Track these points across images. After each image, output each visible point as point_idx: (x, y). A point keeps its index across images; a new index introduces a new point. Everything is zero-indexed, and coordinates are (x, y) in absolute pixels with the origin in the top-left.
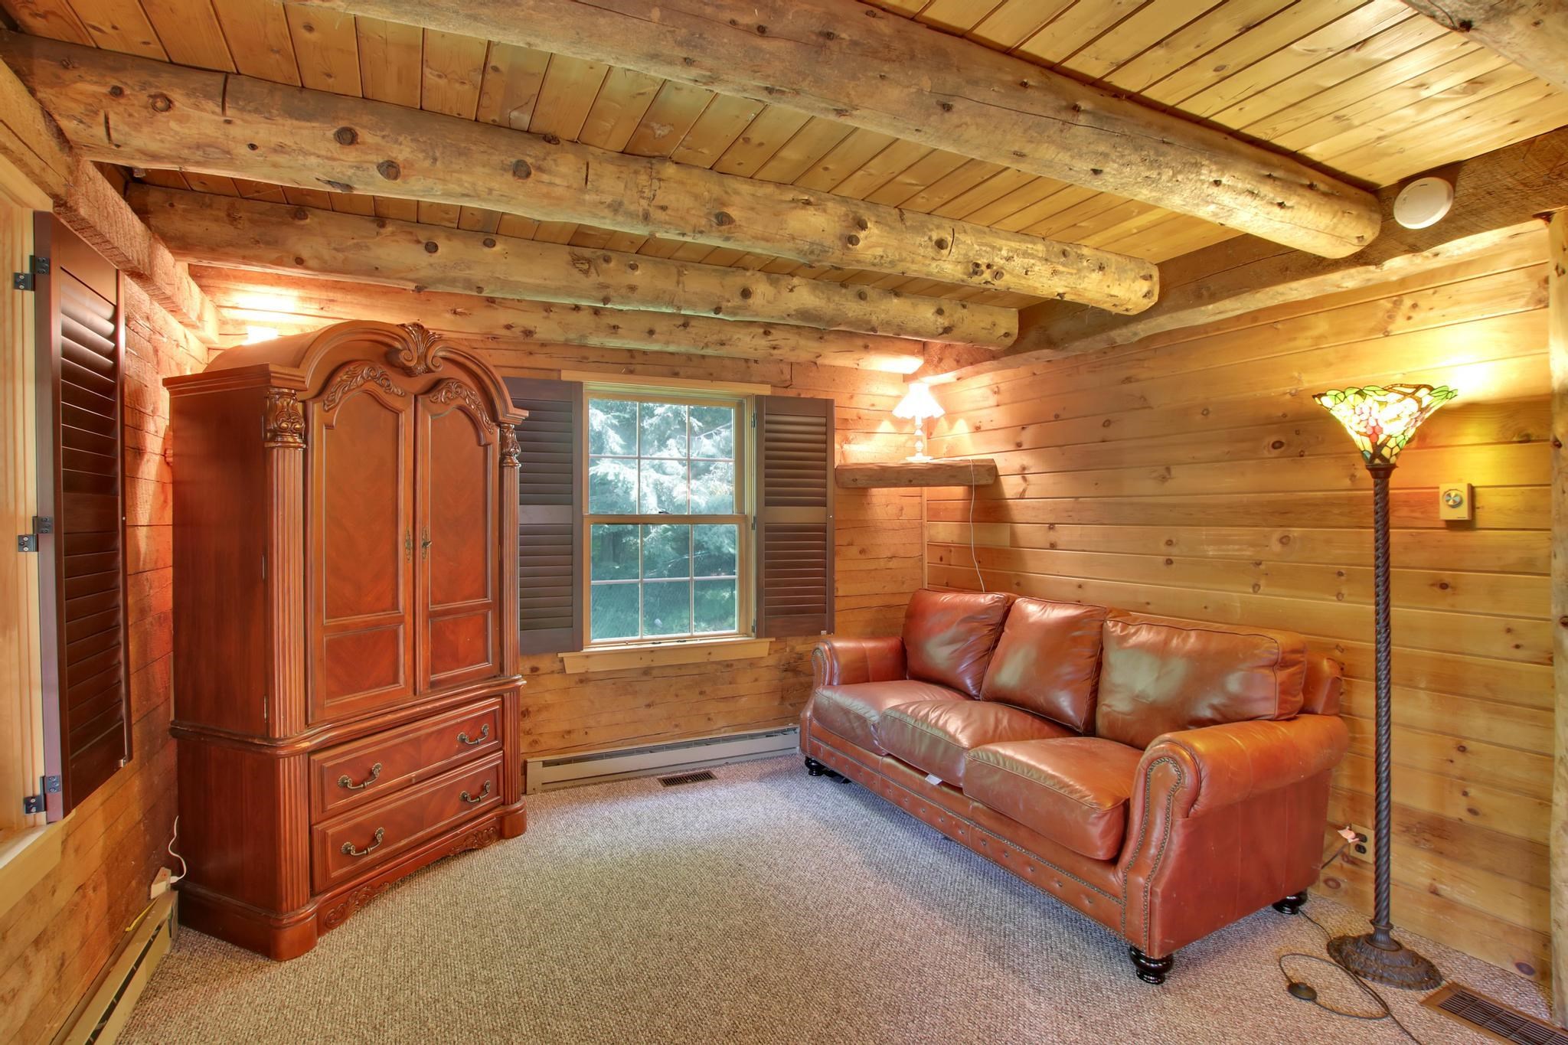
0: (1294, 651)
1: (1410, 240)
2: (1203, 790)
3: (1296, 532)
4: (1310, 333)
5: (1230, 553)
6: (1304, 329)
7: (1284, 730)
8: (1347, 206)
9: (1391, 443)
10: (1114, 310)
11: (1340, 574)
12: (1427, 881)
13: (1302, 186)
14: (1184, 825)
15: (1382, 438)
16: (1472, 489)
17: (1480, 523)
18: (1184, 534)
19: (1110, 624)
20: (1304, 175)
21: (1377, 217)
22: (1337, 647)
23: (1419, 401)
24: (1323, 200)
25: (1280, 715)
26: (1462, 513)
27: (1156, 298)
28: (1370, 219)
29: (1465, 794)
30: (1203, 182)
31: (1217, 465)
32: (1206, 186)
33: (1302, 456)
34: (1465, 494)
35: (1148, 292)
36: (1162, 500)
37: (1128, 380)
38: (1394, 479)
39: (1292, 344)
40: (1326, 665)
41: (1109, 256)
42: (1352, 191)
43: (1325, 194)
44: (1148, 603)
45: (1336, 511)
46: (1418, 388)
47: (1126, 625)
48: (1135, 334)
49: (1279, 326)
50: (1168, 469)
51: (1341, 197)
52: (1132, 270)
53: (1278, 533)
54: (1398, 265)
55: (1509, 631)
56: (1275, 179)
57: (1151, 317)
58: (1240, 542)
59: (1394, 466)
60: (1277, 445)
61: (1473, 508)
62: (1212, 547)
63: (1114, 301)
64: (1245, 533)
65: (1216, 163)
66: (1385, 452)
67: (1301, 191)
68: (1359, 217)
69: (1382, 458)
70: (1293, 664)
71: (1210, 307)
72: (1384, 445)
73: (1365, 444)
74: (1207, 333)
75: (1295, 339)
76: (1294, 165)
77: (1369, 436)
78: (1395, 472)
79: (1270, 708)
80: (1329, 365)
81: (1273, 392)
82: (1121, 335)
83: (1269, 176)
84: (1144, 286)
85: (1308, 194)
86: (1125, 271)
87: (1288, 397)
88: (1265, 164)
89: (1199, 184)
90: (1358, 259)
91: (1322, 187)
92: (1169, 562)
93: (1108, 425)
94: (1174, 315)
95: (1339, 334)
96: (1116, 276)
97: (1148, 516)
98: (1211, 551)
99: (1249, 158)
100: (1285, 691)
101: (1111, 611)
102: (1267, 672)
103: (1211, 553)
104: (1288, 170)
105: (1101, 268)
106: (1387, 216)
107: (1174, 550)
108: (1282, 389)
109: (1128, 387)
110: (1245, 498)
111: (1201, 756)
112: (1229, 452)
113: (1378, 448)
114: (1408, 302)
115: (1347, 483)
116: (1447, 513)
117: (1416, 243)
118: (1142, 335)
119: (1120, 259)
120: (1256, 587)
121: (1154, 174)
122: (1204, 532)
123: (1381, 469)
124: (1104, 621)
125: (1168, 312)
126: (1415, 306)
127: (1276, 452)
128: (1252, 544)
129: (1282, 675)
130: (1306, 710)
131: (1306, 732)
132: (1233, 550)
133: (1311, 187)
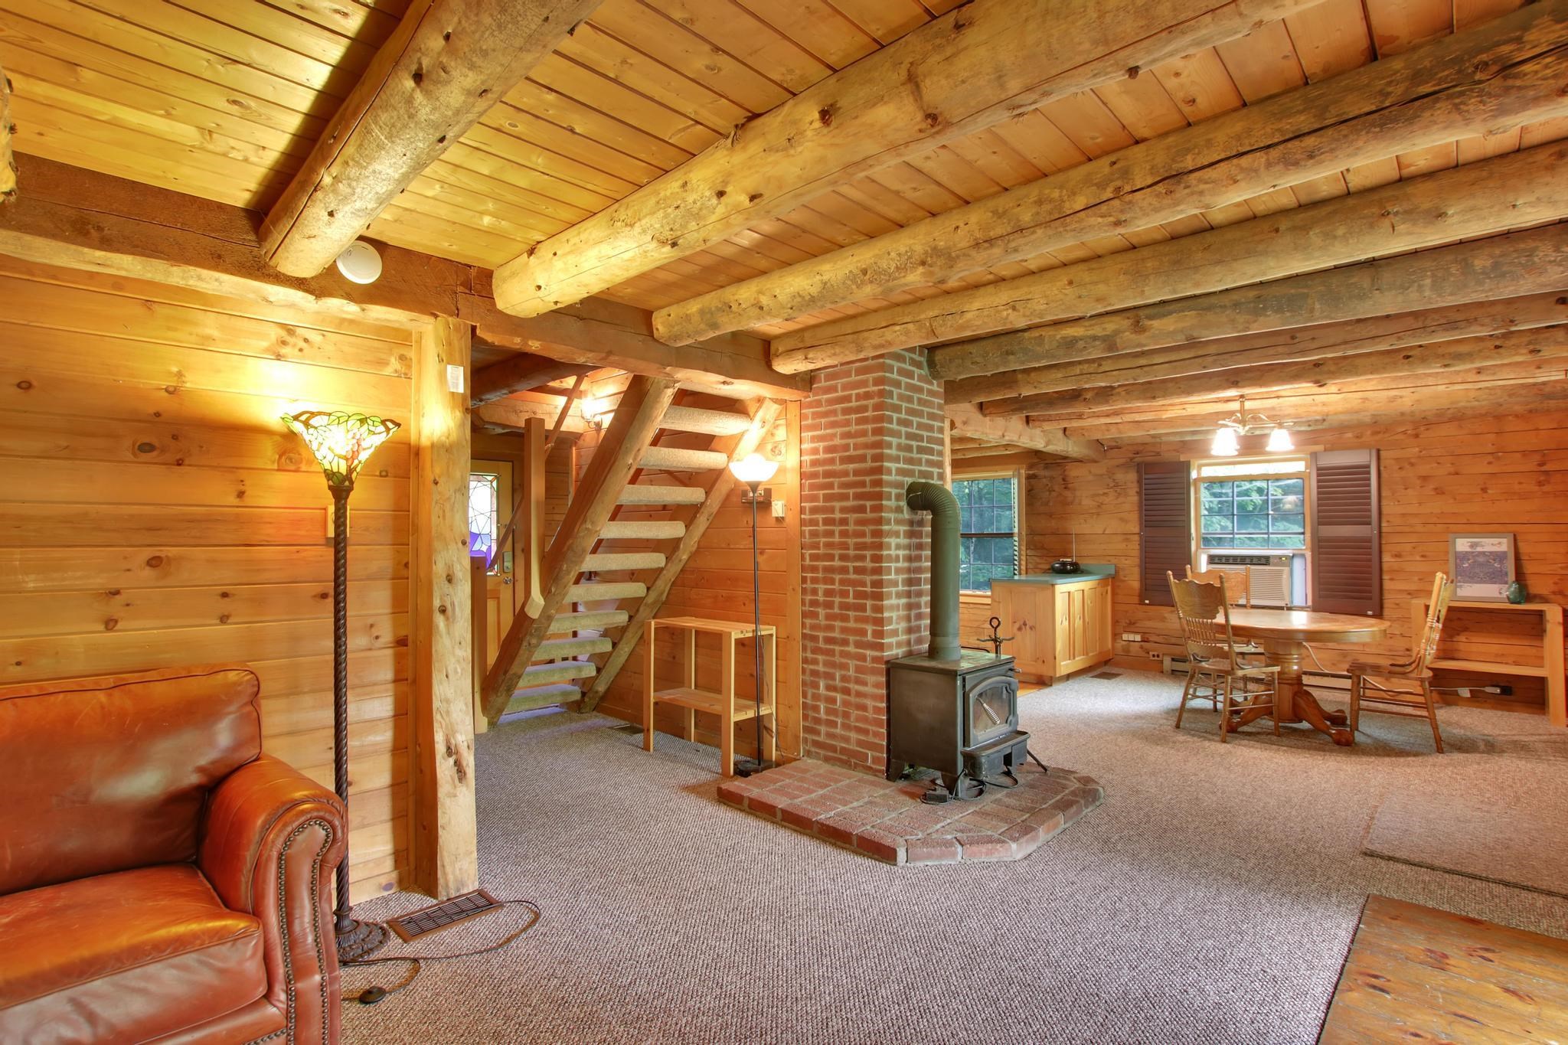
1: (346, 288)
4: (196, 329)
5: (66, 583)
6: (188, 322)
11: (224, 595)
31: (47, 462)
33: (179, 465)
39: (171, 335)
45: (221, 528)
53: (142, 554)
55: (372, 626)
60: (145, 447)
62: (33, 577)
74: (33, 275)
75: (175, 330)
77: (347, 459)
90: (302, 284)
103: (31, 585)
112: (67, 447)
114: (300, 335)
115: (232, 500)
117: (351, 292)
120: (110, 624)
126: (306, 341)
127: (144, 457)
128: (108, 570)
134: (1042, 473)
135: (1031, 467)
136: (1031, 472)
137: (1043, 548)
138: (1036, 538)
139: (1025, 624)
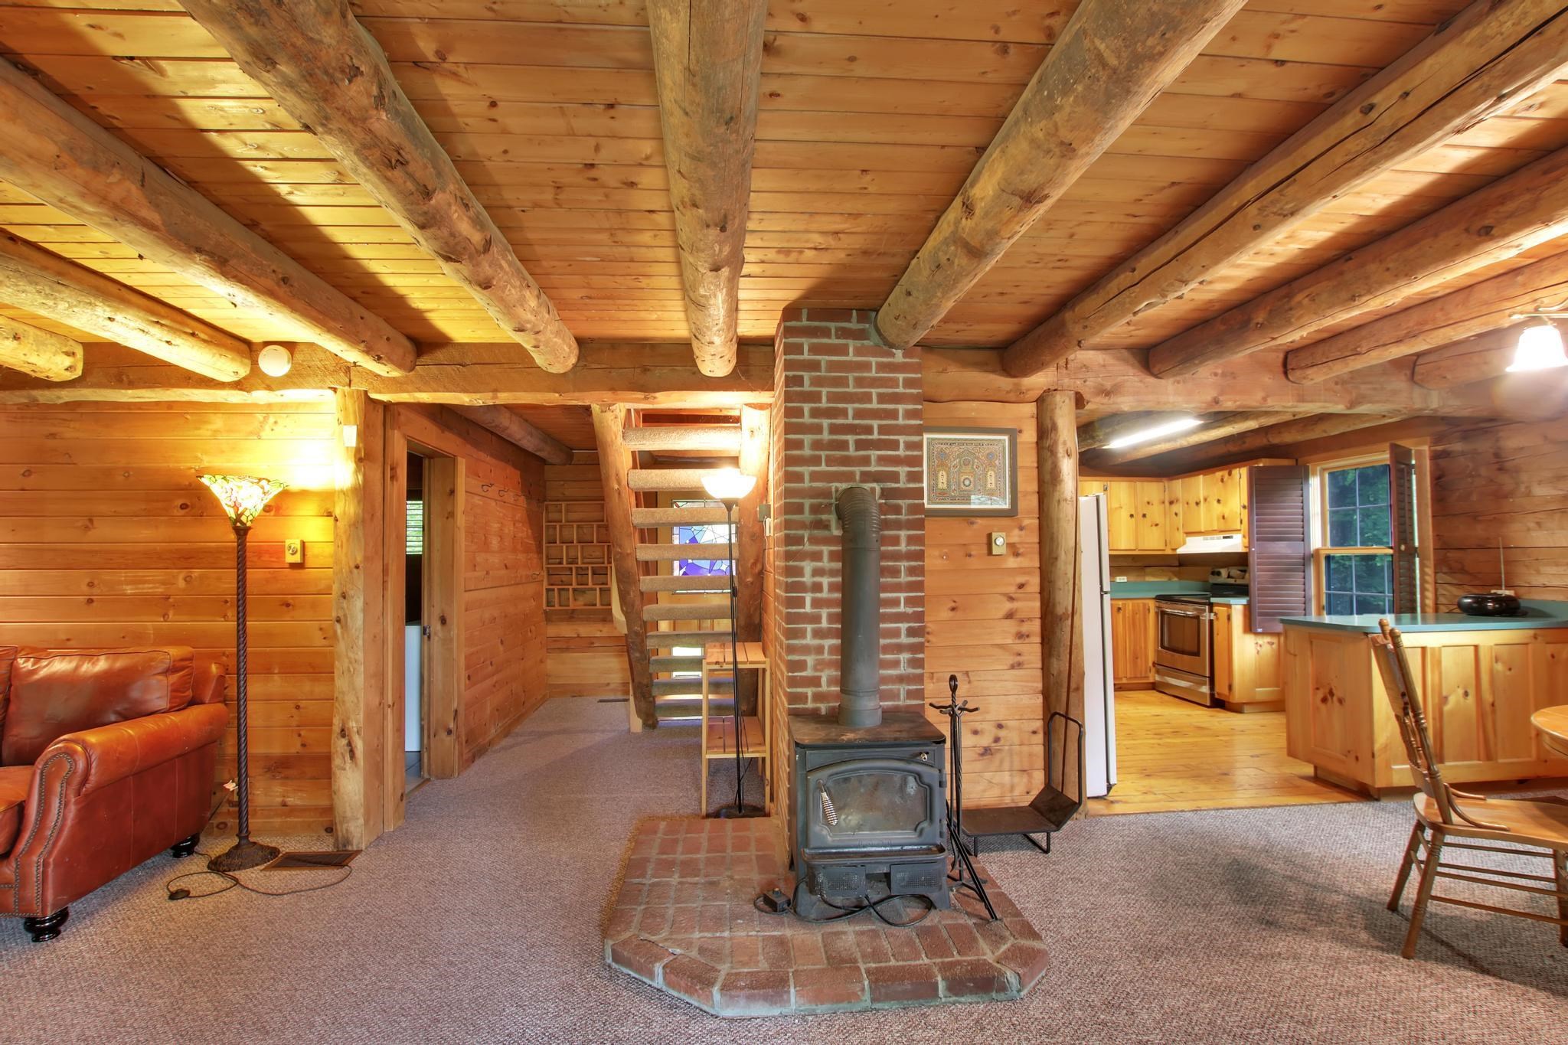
0: (182, 660)
1: (267, 382)
2: (93, 771)
3: (196, 572)
4: (210, 427)
5: (145, 590)
6: (207, 422)
7: (174, 718)
8: (223, 351)
9: (247, 513)
10: (34, 375)
11: (226, 602)
12: (279, 800)
13: (185, 333)
14: (76, 803)
15: (240, 510)
16: (303, 544)
17: (307, 565)
18: (106, 575)
19: (21, 661)
20: (187, 325)
21: (248, 362)
22: (224, 654)
23: (263, 488)
24: (204, 345)
25: (171, 708)
26: (297, 558)
27: (79, 372)
28: (242, 362)
29: (300, 735)
30: (98, 317)
31: (135, 519)
32: (100, 320)
33: (200, 516)
34: (298, 547)
35: (70, 367)
36: (85, 546)
37: (53, 436)
38: (250, 536)
39: (197, 432)
40: (214, 668)
41: (26, 328)
42: (229, 341)
43: (205, 341)
44: (68, 640)
45: (224, 557)
46: (260, 480)
47: (38, 659)
48: (59, 398)
49: (188, 417)
50: (91, 521)
51: (219, 345)
52: (52, 345)
53: (183, 573)
54: (260, 396)
55: (321, 629)
56: (162, 325)
57: (75, 387)
58: (152, 582)
59: (250, 528)
60: (184, 507)
61: (304, 555)
62: (130, 586)
63: (33, 368)
64: (158, 574)
65: (109, 306)
66: (244, 519)
67: (184, 336)
68: (233, 359)
69: (241, 522)
70: (183, 668)
71: (130, 392)
72: (242, 514)
73: (231, 513)
75: (199, 429)
76: (180, 317)
77: (233, 508)
78: (250, 532)
79: (163, 704)
80: (222, 452)
81: (183, 466)
82: (44, 396)
83: (157, 322)
84: (68, 361)
85: (191, 339)
86: (44, 344)
87: (193, 471)
88: (153, 313)
89: (94, 317)
90: (238, 385)
91: (202, 336)
92: (90, 601)
93: (29, 475)
94: (98, 390)
95: (230, 431)
96: (34, 347)
97: (67, 560)
98: (129, 590)
99: (139, 307)
100: (176, 690)
101: (22, 650)
102: (160, 677)
104: (173, 320)
105: (16, 338)
106: (255, 363)
107: (95, 591)
108: (189, 465)
109: (51, 443)
110: (159, 546)
111: (92, 746)
112: (145, 509)
113: (239, 516)
114: (272, 419)
115: (224, 538)
116: (290, 559)
117: (270, 384)
118: (67, 400)
119: (39, 333)
120: (165, 616)
121: (51, 303)
122: (123, 574)
123: (241, 531)
124: (15, 659)
125: (92, 386)
126: (276, 422)
127: (183, 512)
128: (163, 583)
129: (174, 678)
130: (194, 702)
131: (192, 718)
132: (147, 588)
133: (193, 335)
134: (1457, 447)
135: (1438, 439)
136: (1439, 448)
137: (1463, 571)
138: (1452, 555)
139: (1331, 693)
